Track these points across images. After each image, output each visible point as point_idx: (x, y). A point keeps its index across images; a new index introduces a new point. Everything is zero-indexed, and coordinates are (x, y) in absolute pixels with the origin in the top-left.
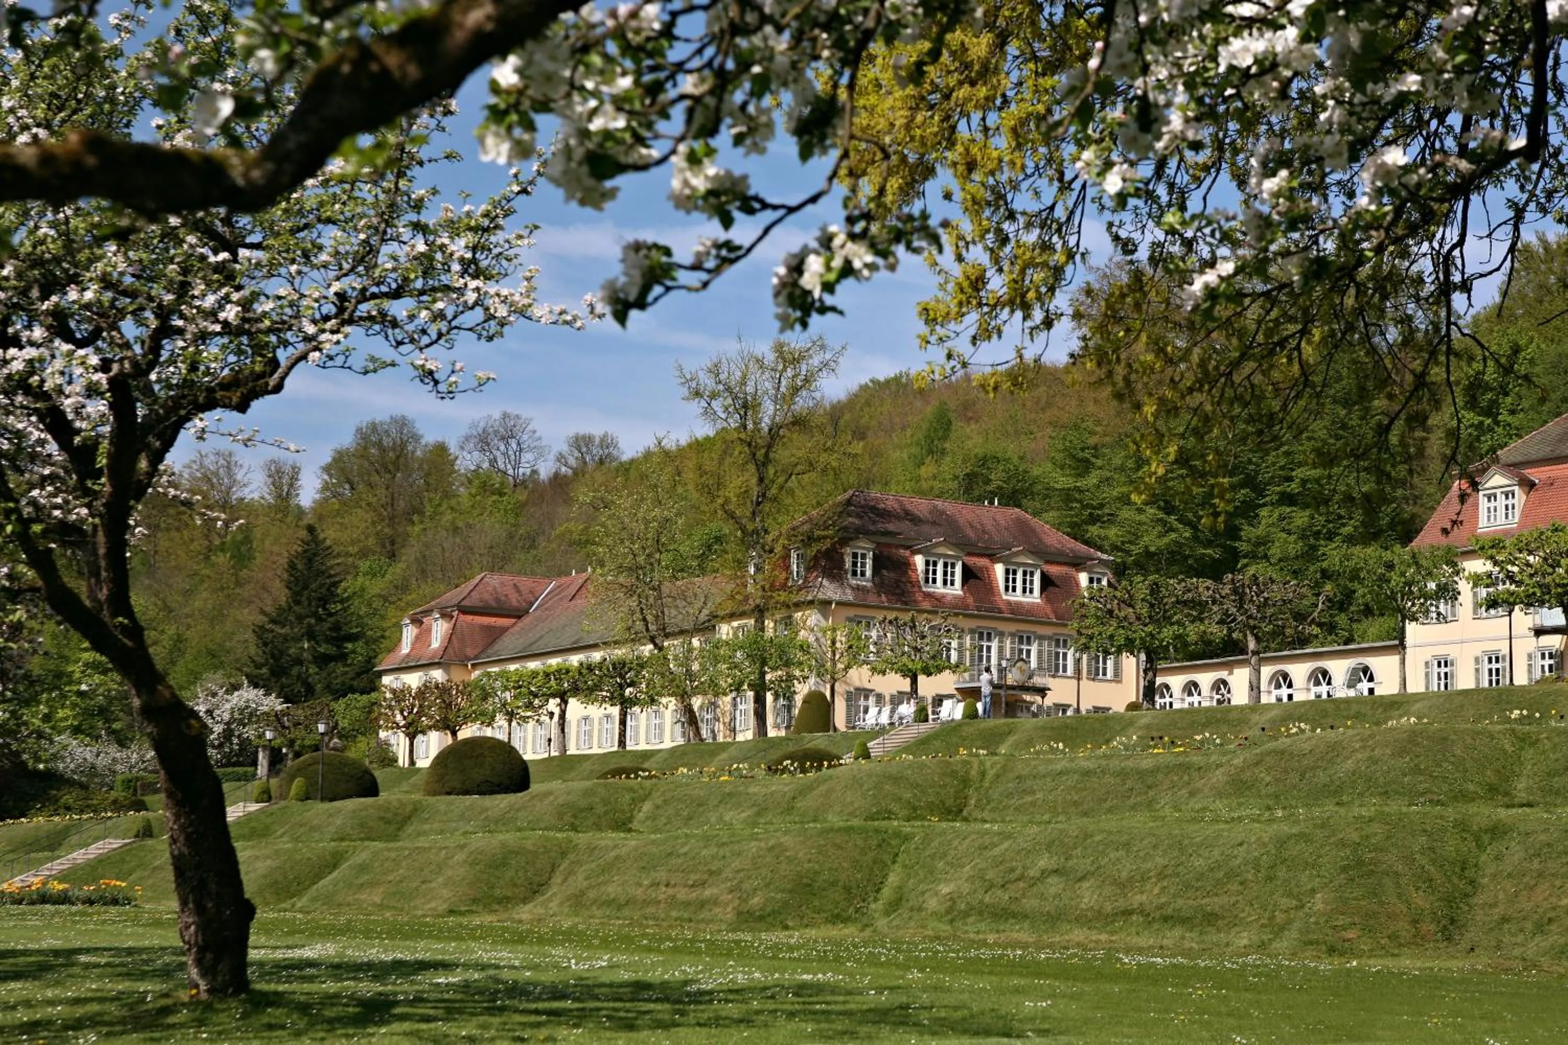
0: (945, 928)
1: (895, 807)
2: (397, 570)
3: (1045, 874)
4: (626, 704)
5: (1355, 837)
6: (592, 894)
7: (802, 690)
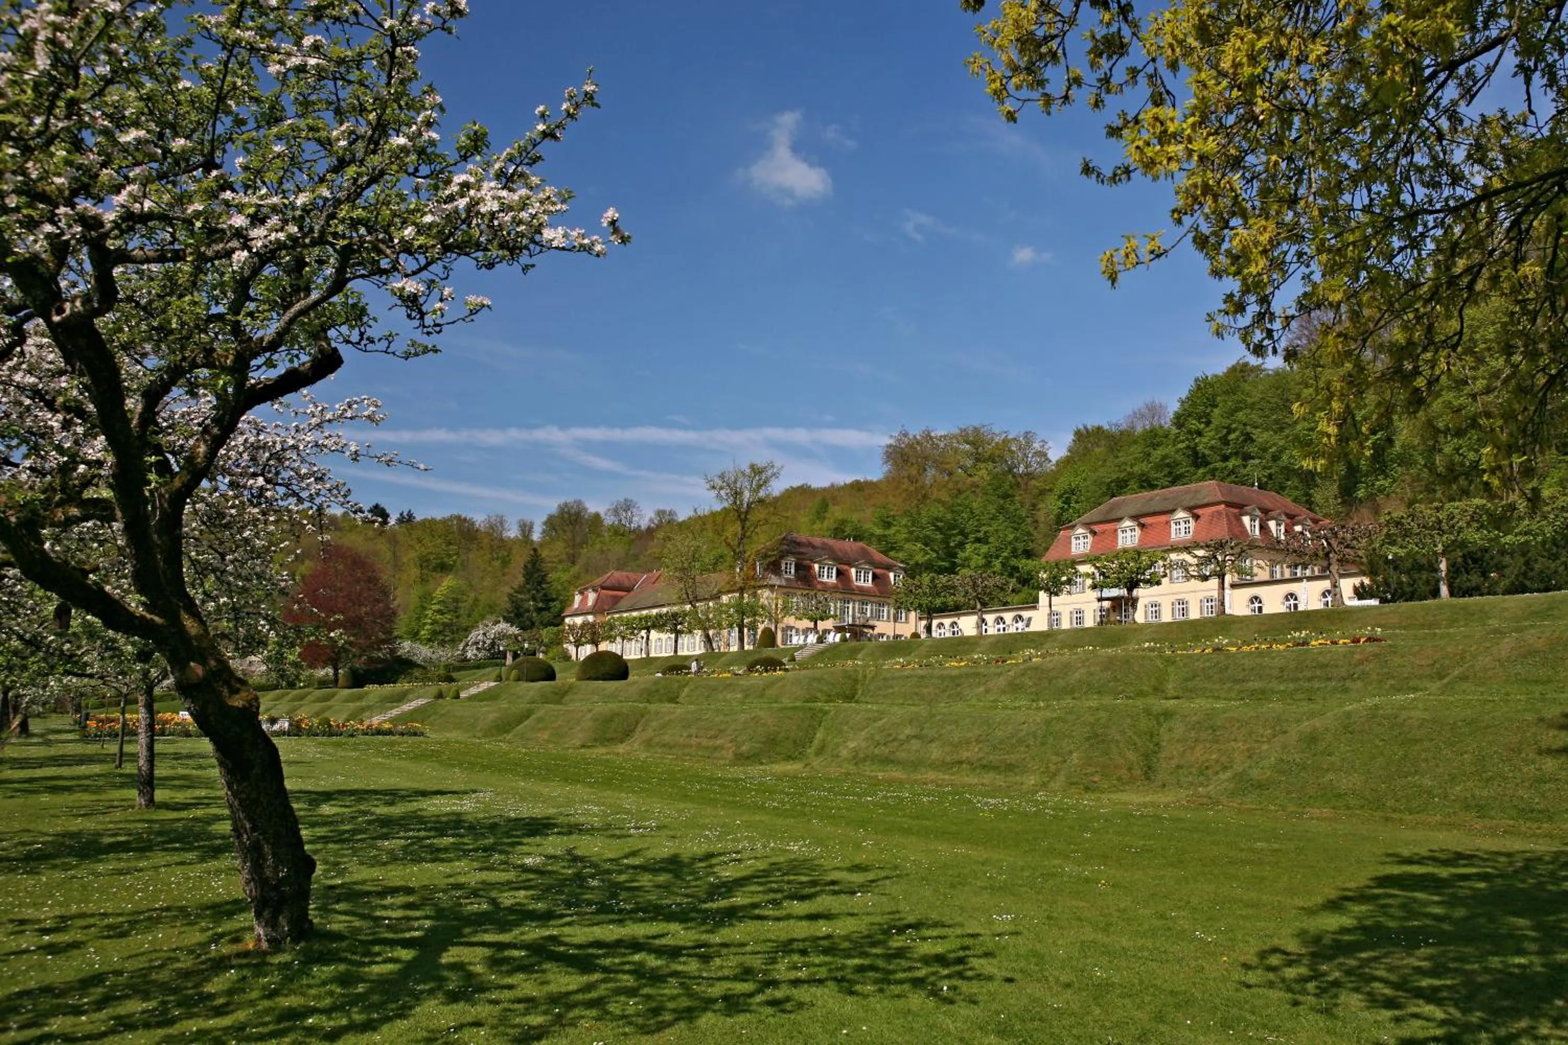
0: (852, 768)
1: (819, 695)
2: (575, 569)
3: (909, 738)
4: (678, 633)
5: (1092, 719)
6: (656, 740)
7: (761, 627)
